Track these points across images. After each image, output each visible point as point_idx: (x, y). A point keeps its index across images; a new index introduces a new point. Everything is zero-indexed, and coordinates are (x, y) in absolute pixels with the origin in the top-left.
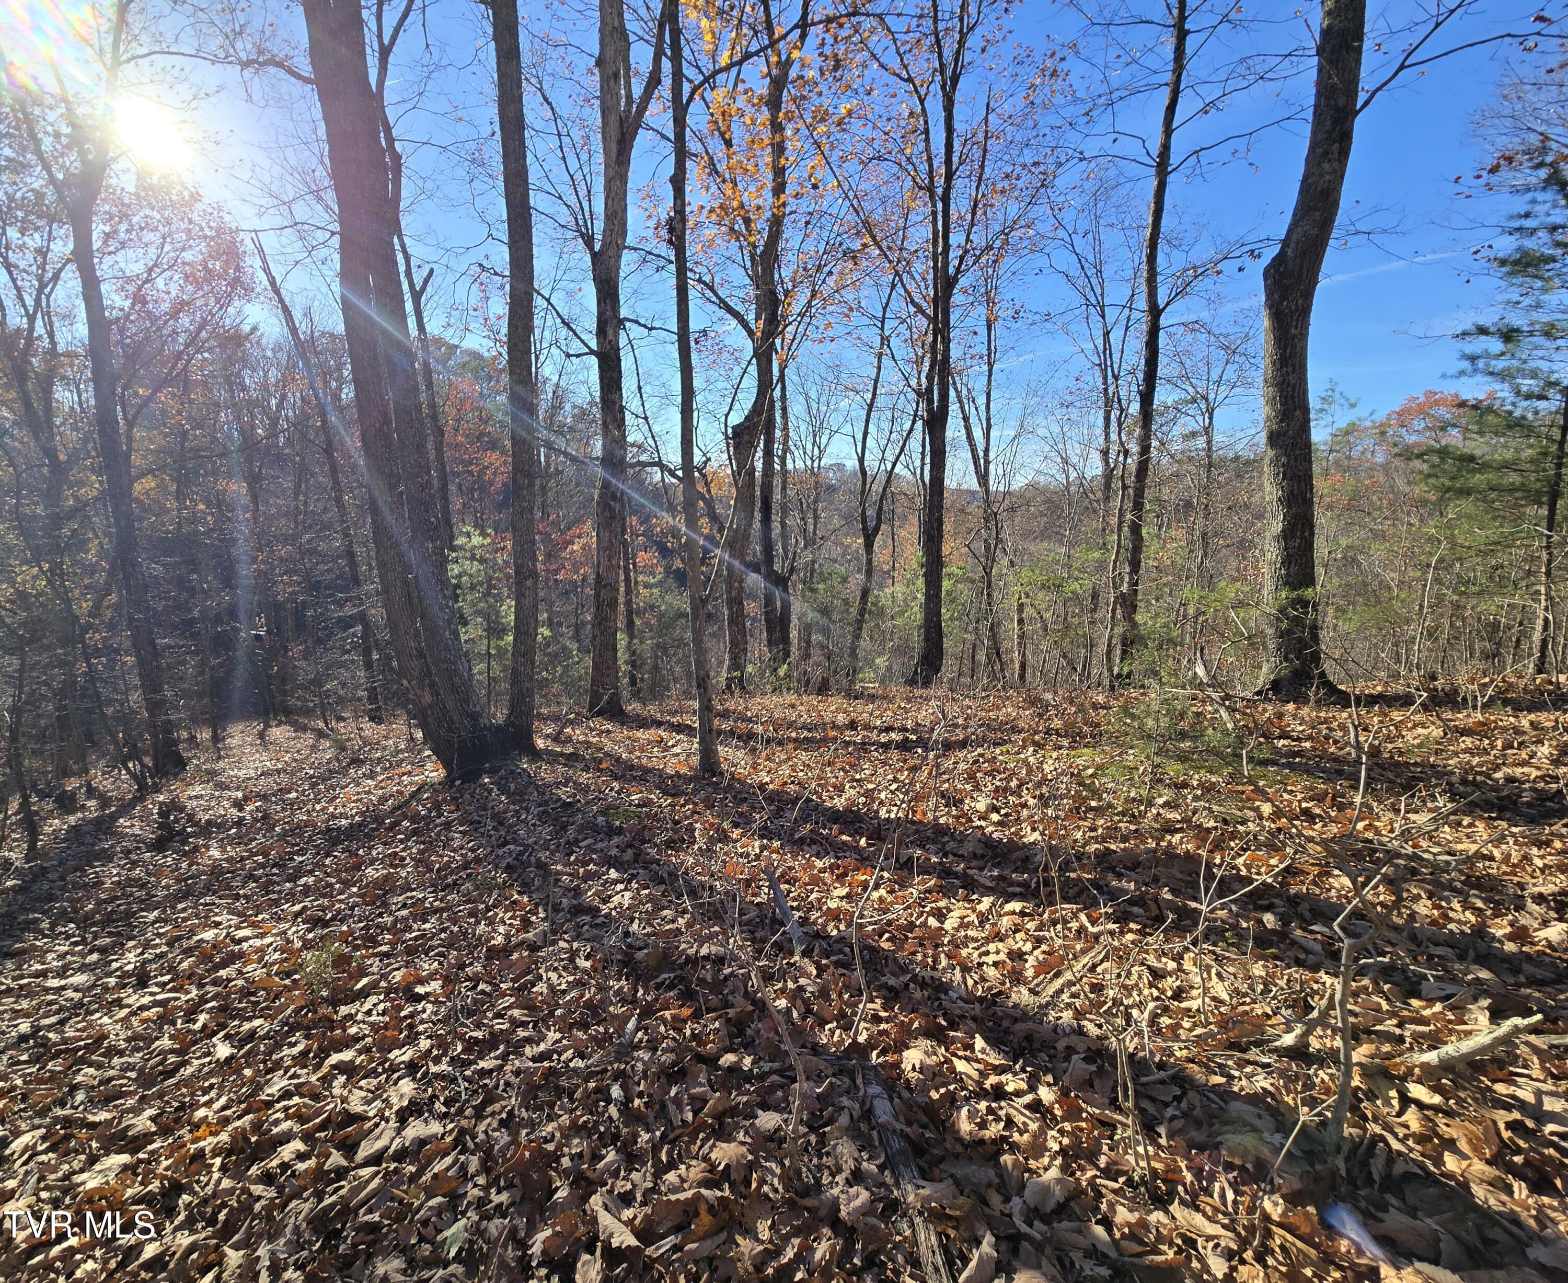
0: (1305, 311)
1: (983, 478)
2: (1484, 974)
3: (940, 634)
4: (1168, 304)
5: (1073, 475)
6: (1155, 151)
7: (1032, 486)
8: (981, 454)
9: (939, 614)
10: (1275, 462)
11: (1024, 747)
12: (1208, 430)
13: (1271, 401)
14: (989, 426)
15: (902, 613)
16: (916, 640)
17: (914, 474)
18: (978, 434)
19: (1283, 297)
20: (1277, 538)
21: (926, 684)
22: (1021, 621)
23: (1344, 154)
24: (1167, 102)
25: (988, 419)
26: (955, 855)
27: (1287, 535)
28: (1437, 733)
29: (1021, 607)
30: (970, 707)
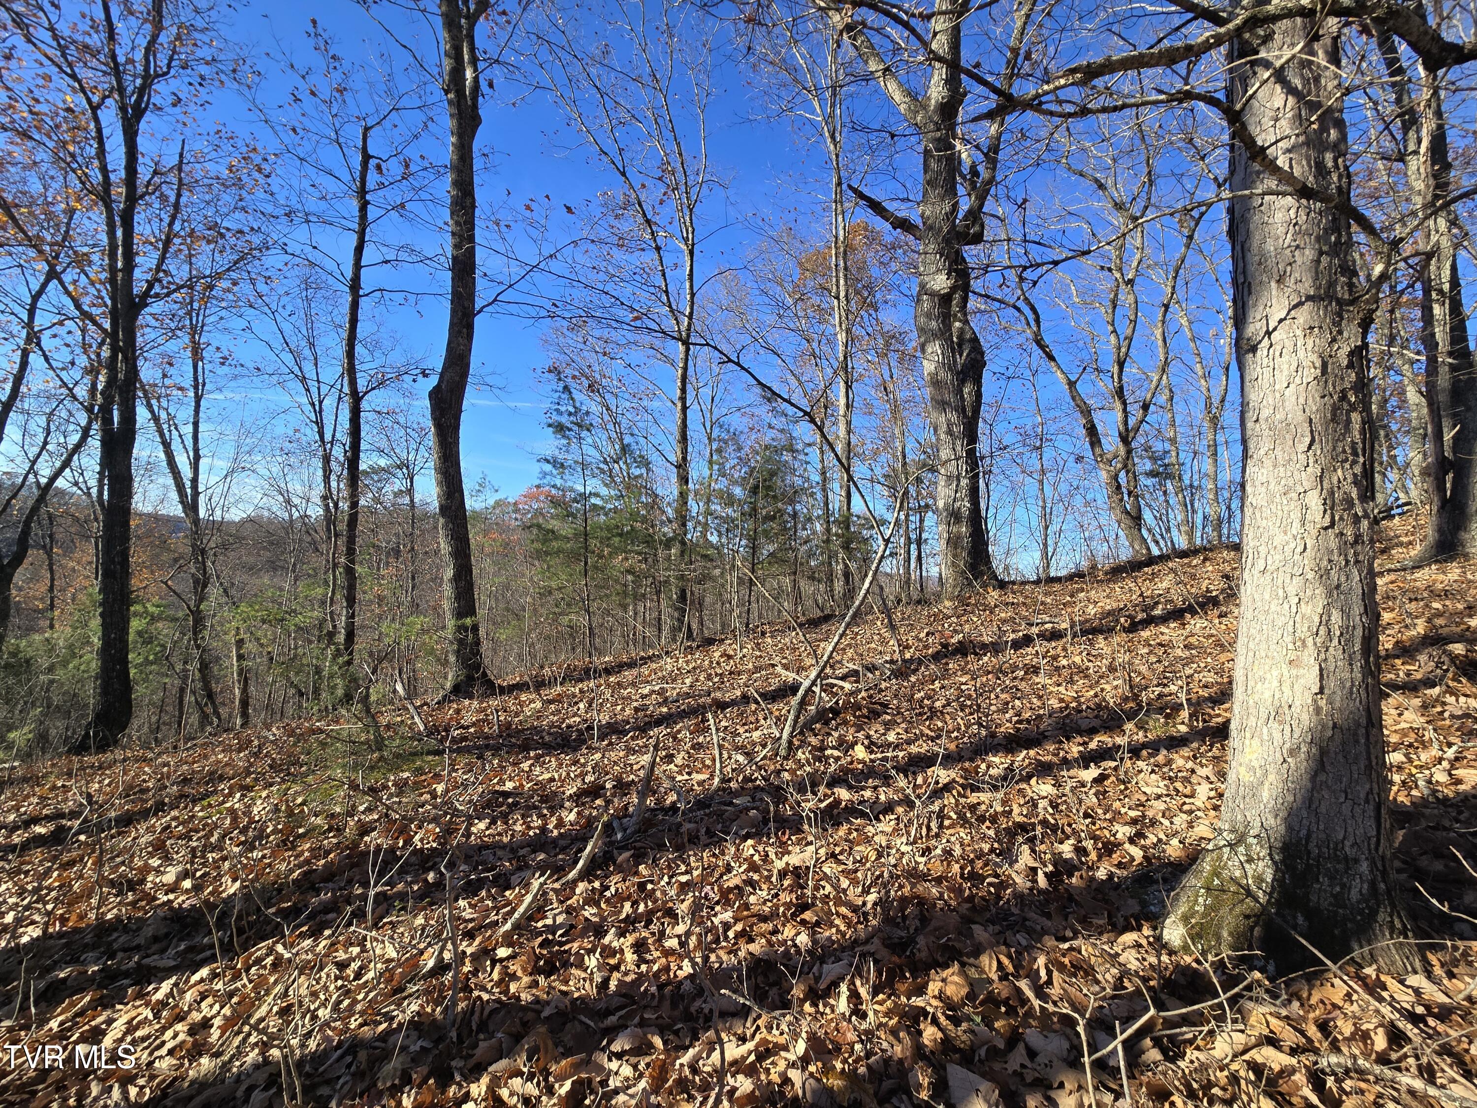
0: (456, 427)
1: (191, 507)
2: (542, 856)
3: (126, 685)
4: (366, 393)
5: (296, 515)
6: (349, 274)
7: (250, 520)
8: (188, 484)
9: (125, 662)
10: (445, 526)
11: (231, 794)
12: (410, 491)
13: (440, 484)
14: (197, 457)
15: (65, 664)
16: (90, 694)
17: (89, 494)
18: (183, 462)
19: (442, 415)
20: (450, 581)
21: (103, 747)
22: (240, 657)
23: (470, 337)
24: (355, 244)
25: (196, 450)
26: (125, 950)
27: (457, 578)
28: (538, 705)
29: (240, 643)
30: (165, 764)
